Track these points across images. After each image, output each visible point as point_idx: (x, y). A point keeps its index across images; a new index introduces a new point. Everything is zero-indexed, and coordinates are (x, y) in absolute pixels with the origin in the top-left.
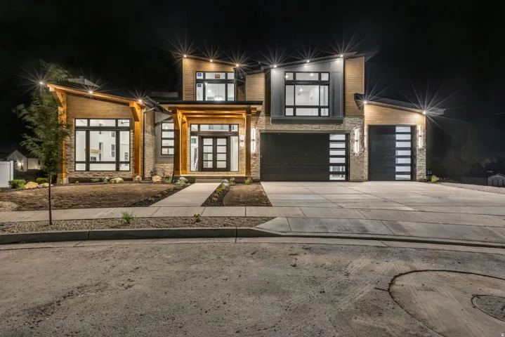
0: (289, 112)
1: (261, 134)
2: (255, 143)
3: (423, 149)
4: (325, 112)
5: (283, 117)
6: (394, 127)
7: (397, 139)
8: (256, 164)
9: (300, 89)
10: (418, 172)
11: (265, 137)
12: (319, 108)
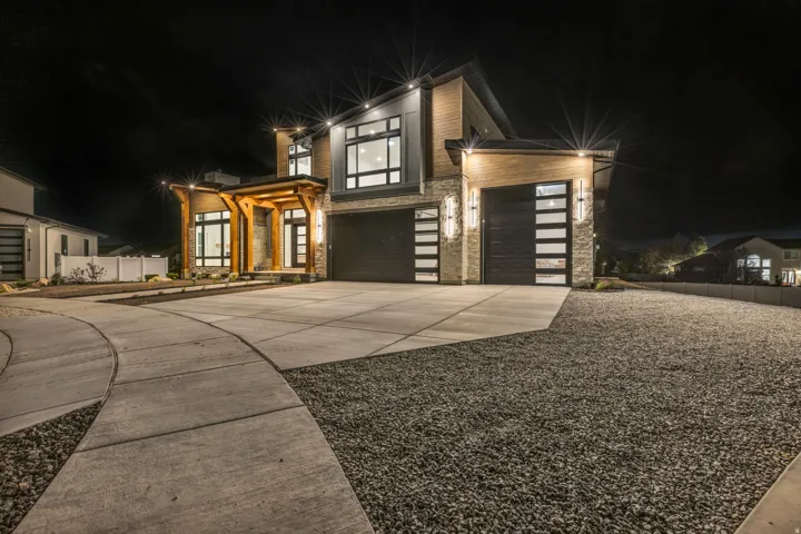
0: (351, 183)
1: (328, 217)
2: (321, 229)
3: (587, 225)
4: (395, 177)
5: (344, 192)
6: (532, 187)
7: (538, 208)
8: (321, 259)
9: (363, 148)
10: (576, 270)
11: (334, 221)
12: (388, 171)
